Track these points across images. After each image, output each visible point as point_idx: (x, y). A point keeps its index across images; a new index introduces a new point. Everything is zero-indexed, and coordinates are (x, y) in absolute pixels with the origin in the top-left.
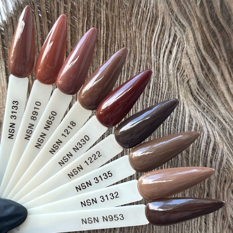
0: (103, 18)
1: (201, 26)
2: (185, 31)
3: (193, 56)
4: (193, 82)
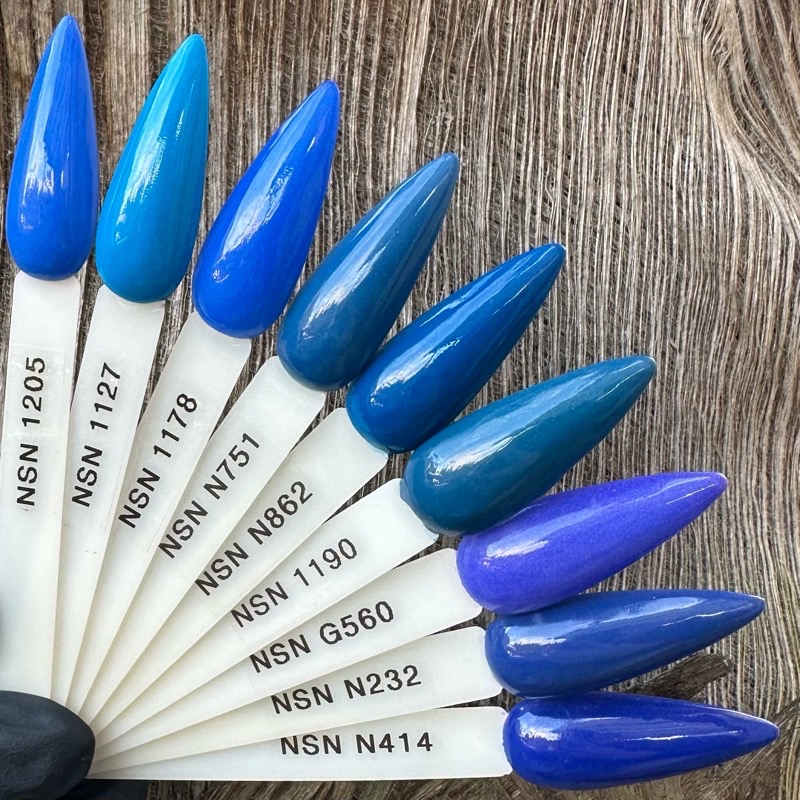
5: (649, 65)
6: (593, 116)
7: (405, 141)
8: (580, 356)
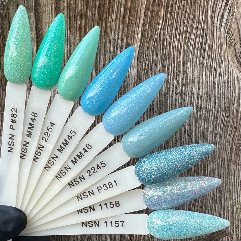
5: (209, 46)
6: (192, 62)
7: (133, 70)
8: (186, 136)
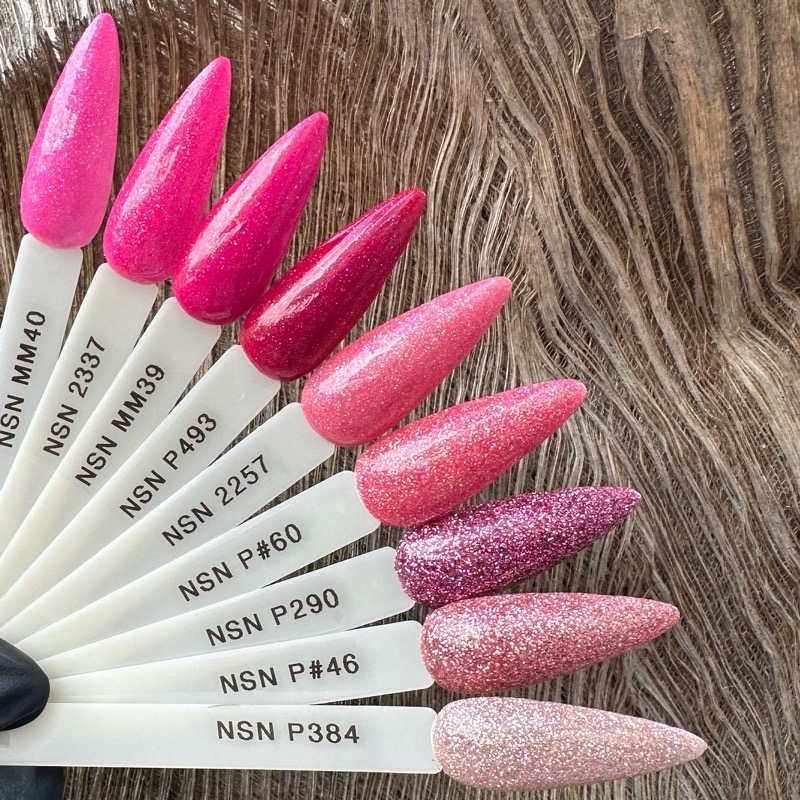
0: (281, 114)
1: (579, 132)
2: (529, 151)
3: (550, 227)
4: (549, 303)
